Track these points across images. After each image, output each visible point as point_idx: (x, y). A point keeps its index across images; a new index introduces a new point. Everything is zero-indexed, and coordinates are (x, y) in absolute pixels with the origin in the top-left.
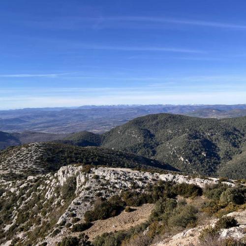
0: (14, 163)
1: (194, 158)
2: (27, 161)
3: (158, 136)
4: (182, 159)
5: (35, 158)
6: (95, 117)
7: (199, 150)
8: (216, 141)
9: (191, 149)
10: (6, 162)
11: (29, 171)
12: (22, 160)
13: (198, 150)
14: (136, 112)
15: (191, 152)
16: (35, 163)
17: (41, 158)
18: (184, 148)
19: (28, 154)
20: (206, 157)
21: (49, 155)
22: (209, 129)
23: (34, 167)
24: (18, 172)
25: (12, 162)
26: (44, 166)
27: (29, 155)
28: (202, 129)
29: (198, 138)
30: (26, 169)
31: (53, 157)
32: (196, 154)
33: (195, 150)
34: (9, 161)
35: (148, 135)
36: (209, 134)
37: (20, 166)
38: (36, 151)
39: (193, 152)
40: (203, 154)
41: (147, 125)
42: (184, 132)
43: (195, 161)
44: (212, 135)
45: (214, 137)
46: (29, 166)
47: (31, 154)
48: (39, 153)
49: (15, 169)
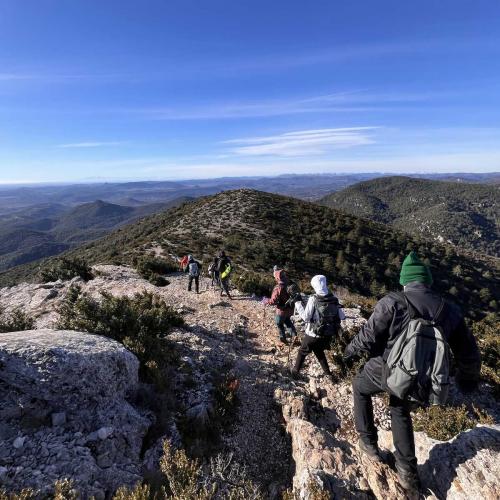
0: (205, 216)
1: (462, 240)
2: (228, 215)
3: (395, 206)
4: (441, 239)
5: (243, 210)
6: (296, 187)
7: (469, 228)
8: (492, 215)
9: (454, 225)
10: (192, 215)
11: (234, 233)
12: (219, 213)
13: (466, 227)
14: (346, 181)
15: (455, 229)
16: (246, 219)
17: (255, 211)
18: (442, 223)
19: (230, 203)
20: (482, 239)
21: (269, 208)
22: (481, 198)
23: (244, 225)
24: (211, 234)
25: (201, 215)
26: (264, 227)
27: (232, 205)
28: (468, 197)
29: (463, 210)
30: (229, 229)
31: (277, 212)
32: (464, 233)
33: (463, 227)
34: (197, 213)
35: (379, 205)
36: (480, 205)
37: (216, 224)
38: (243, 200)
39: (460, 230)
40: (476, 233)
41: (376, 192)
42: (437, 201)
43: (463, 244)
44: (486, 206)
45: (488, 211)
46: (233, 225)
47: (236, 203)
48: (249, 202)
49: (207, 227)
